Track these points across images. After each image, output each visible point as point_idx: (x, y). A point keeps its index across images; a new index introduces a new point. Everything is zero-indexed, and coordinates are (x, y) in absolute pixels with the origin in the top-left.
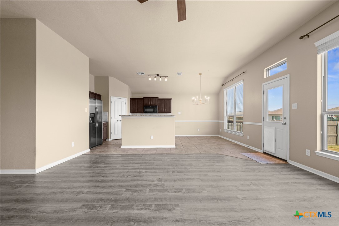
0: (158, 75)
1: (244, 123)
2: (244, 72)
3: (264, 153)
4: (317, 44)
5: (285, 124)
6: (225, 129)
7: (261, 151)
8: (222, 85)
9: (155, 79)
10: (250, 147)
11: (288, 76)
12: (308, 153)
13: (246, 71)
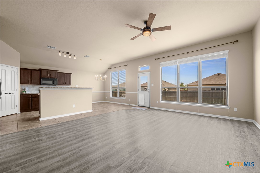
0: (68, 53)
1: (126, 92)
2: (127, 65)
3: (139, 106)
4: (160, 63)
5: (149, 92)
6: (110, 96)
7: (137, 105)
8: (109, 69)
9: (65, 56)
10: (130, 105)
11: (150, 72)
12: (157, 102)
13: (128, 65)
